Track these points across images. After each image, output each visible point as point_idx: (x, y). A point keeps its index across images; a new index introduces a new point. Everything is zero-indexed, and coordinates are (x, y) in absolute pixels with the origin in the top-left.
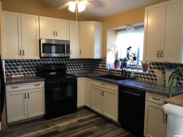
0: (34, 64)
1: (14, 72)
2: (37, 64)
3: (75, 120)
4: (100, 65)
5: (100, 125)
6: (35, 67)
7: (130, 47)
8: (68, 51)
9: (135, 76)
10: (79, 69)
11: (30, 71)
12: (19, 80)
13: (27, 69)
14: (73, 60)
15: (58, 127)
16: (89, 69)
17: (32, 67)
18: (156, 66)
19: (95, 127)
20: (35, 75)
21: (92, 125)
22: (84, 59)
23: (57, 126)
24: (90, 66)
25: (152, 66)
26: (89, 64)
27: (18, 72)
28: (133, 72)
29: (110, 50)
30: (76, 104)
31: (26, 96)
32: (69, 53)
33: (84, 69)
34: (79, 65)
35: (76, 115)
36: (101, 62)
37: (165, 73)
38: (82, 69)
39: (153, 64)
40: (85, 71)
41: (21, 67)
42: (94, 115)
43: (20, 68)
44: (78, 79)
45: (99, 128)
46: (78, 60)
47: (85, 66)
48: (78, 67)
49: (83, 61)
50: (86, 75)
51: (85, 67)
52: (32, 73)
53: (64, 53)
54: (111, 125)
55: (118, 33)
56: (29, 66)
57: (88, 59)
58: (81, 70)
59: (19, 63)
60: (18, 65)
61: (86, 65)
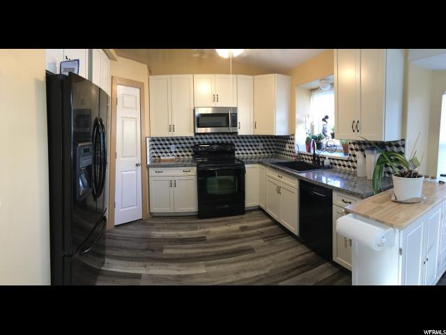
0: (190, 143)
1: (166, 152)
2: (194, 143)
3: (236, 227)
4: (287, 145)
5: (270, 238)
6: (192, 147)
7: (327, 117)
8: (235, 124)
9: (331, 163)
10: (256, 151)
11: (185, 152)
12: (167, 163)
13: (182, 150)
14: (242, 137)
15: (208, 232)
16: (273, 151)
17: (187, 147)
18: (358, 147)
19: (262, 241)
20: (191, 157)
21: (258, 237)
22: (259, 137)
23: (207, 230)
24: (275, 147)
25: (353, 146)
26: (273, 143)
27: (171, 152)
28: (327, 158)
29: (301, 122)
30: (244, 203)
31: (173, 184)
32: (236, 126)
33: (265, 151)
34: (255, 146)
35: (242, 218)
36: (289, 141)
37: (365, 156)
38: (261, 151)
39: (354, 143)
40: (266, 154)
41: (174, 146)
42: (268, 221)
43: (173, 148)
44: (246, 166)
45: (266, 243)
46: (251, 137)
47: (267, 147)
48: (255, 148)
49: (263, 140)
50: (260, 160)
51: (266, 149)
52: (188, 155)
53: (228, 126)
54: (288, 241)
55: (313, 93)
56: (184, 145)
57: (268, 137)
58: (260, 153)
59: (172, 142)
60: (171, 144)
61: (268, 145)
